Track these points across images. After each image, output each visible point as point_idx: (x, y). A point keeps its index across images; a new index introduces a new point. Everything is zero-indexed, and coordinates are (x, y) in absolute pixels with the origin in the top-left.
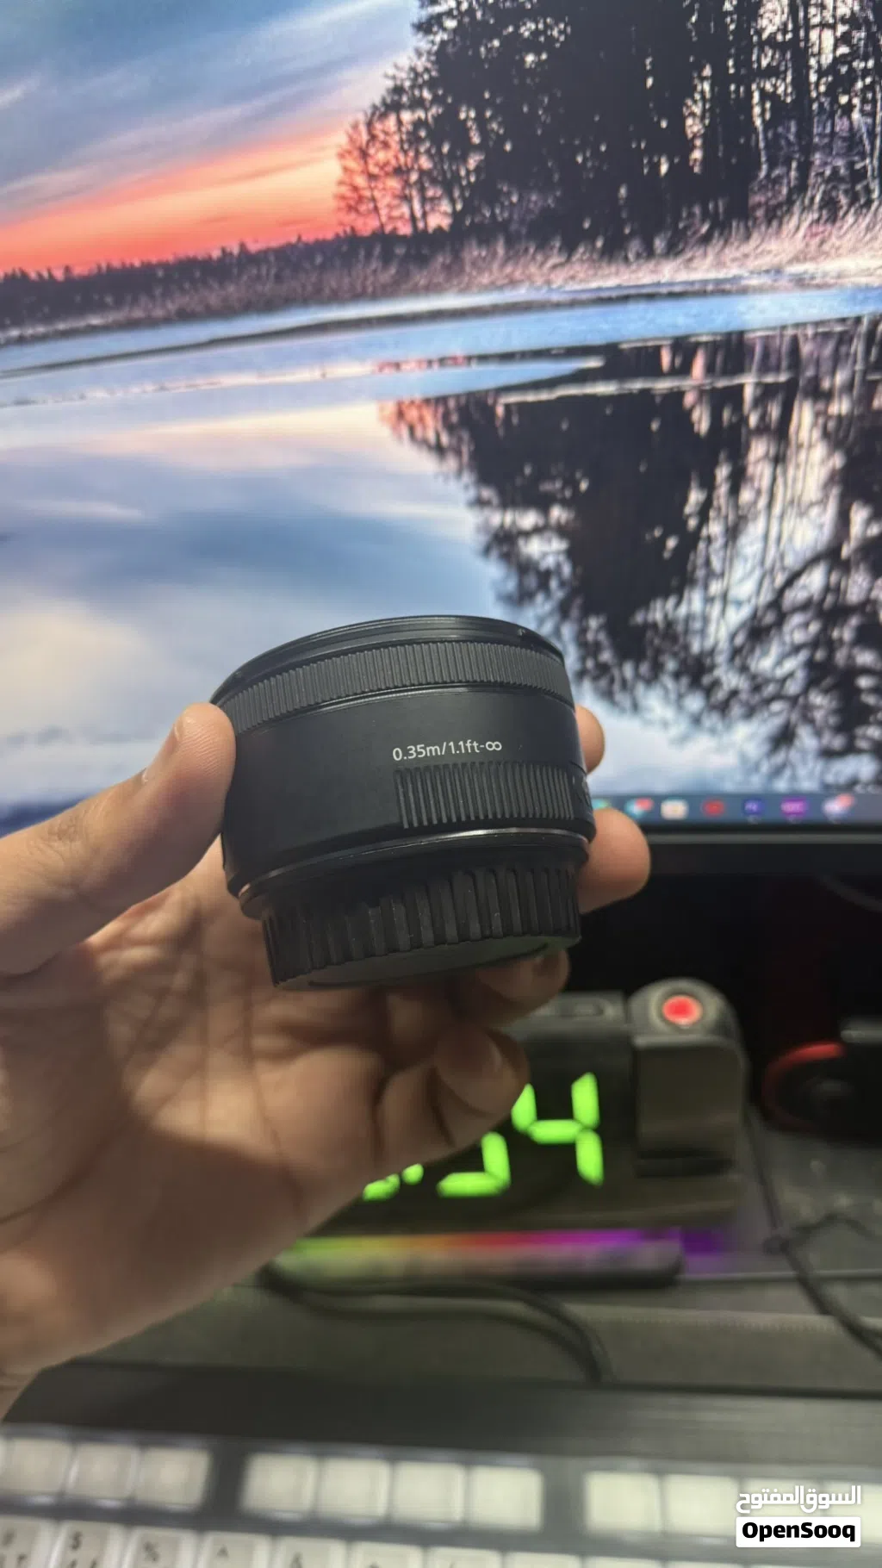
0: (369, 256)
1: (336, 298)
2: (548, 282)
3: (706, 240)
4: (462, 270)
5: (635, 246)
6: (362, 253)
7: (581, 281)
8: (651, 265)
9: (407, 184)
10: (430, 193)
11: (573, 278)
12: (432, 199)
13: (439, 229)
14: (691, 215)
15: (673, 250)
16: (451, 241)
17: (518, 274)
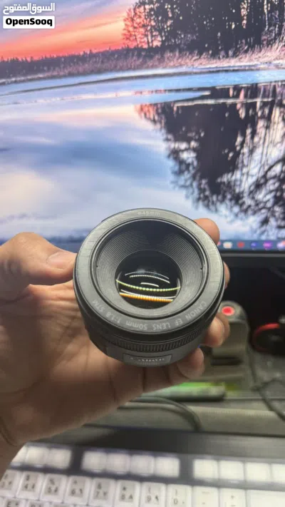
0: (133, 55)
1: (122, 69)
2: (193, 65)
3: (246, 52)
4: (164, 61)
5: (222, 53)
6: (131, 54)
7: (204, 65)
8: (228, 60)
9: (146, 30)
11: (201, 64)
12: (155, 35)
13: (157, 46)
14: (242, 43)
15: (235, 55)
16: (161, 50)
17: (183, 63)
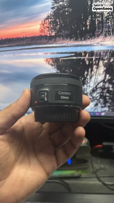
1: (39, 44)
2: (68, 43)
3: (89, 39)
4: (56, 41)
5: (79, 39)
6: (43, 38)
7: (72, 43)
8: (82, 42)
9: (49, 29)
10: (52, 30)
11: (71, 43)
13: (53, 35)
14: (87, 35)
15: (84, 40)
16: (55, 37)
17: (64, 42)
